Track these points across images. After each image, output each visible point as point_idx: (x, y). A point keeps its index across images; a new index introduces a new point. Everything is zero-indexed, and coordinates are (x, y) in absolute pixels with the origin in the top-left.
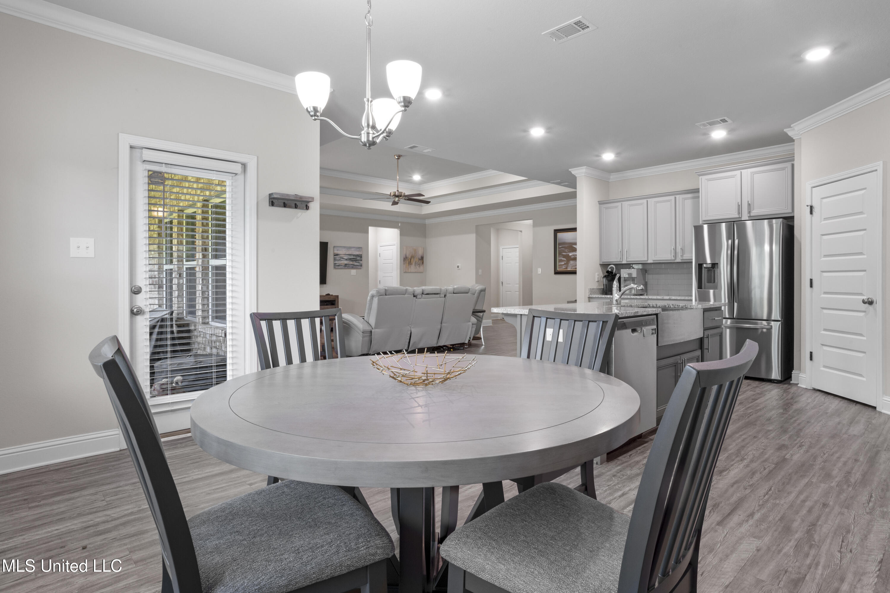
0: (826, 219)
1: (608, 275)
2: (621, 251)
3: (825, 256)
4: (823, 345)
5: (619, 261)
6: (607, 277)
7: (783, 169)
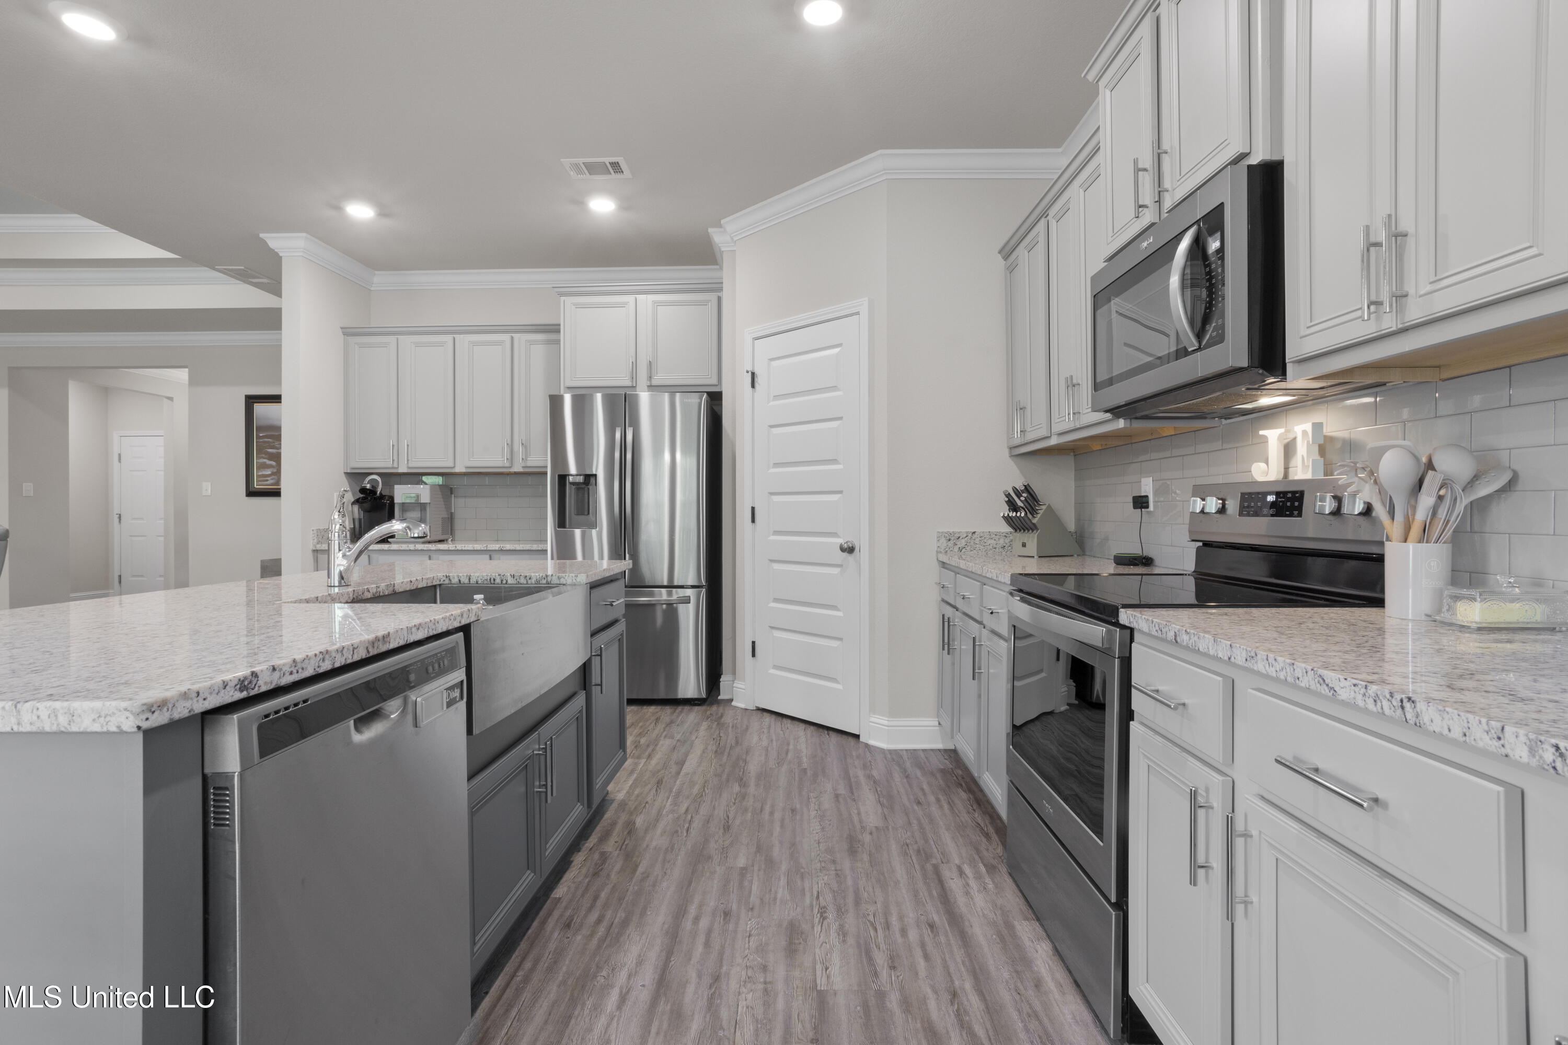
0: (776, 397)
1: (364, 499)
2: (395, 444)
3: (776, 465)
4: (772, 628)
5: (390, 466)
6: (362, 503)
7: (704, 303)
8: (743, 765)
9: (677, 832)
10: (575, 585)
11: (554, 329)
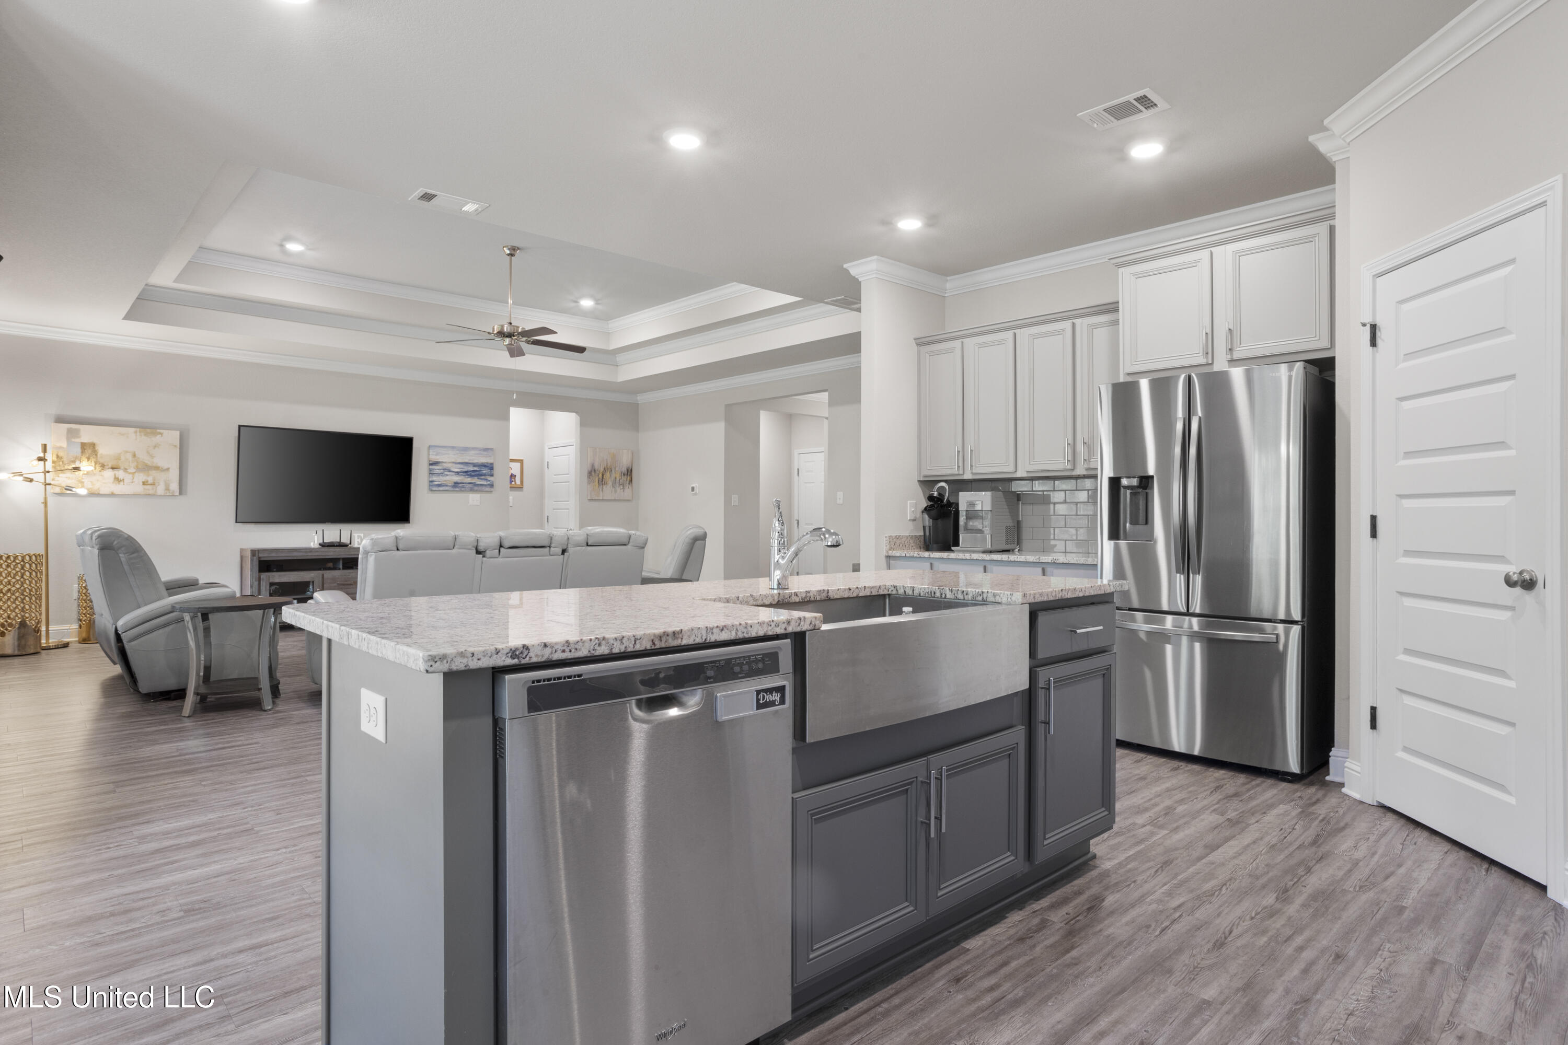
0: (1409, 356)
1: (931, 506)
2: (961, 450)
3: (1408, 454)
4: (1402, 691)
5: (956, 472)
6: (929, 510)
7: (1309, 240)
8: (1303, 873)
9: (1148, 927)
10: (1010, 604)
11: (1112, 308)
